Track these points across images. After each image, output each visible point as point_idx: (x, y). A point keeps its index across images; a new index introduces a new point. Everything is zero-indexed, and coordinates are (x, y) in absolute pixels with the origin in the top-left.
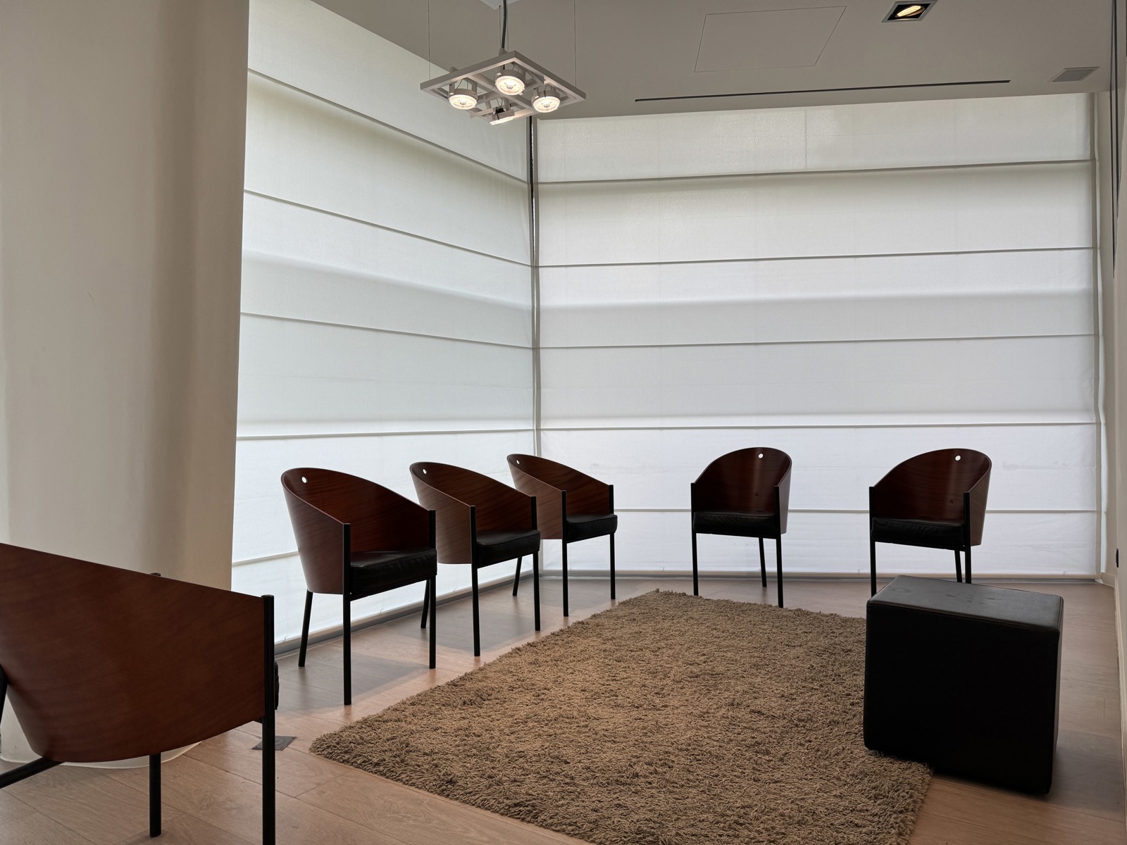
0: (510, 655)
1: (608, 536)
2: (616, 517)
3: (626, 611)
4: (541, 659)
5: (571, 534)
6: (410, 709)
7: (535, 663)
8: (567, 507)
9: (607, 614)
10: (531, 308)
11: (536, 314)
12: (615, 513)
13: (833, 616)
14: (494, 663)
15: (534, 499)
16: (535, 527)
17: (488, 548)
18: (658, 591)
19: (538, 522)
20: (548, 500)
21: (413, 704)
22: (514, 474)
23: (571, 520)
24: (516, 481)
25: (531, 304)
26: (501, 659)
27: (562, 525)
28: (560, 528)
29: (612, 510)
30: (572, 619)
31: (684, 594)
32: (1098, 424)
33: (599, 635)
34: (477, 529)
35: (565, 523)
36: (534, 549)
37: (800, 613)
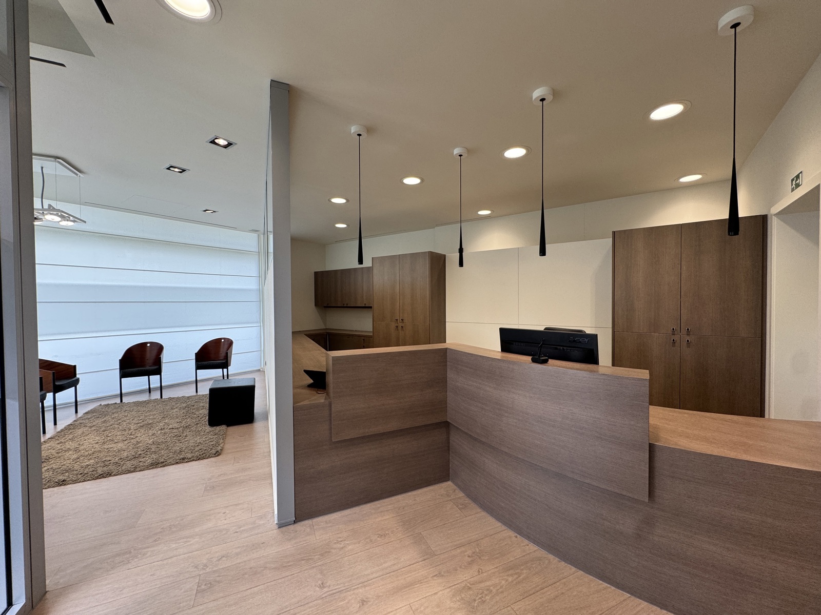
1: (74, 387)
2: (78, 378)
5: (57, 389)
8: (55, 378)
13: (183, 397)
23: (57, 384)
28: (53, 388)
29: (75, 375)
31: (116, 403)
32: (261, 326)
35: (55, 386)
37: (170, 399)
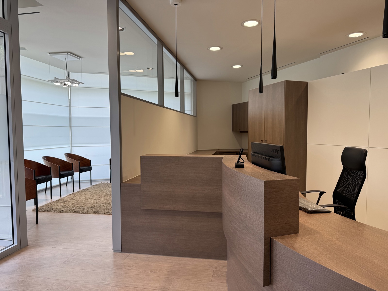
0: (69, 195)
1: (90, 171)
2: (92, 167)
3: (94, 187)
4: (75, 195)
5: (81, 171)
6: (50, 204)
7: (74, 196)
8: (80, 165)
9: (90, 188)
10: (69, 117)
11: (70, 119)
12: (91, 166)
14: (65, 197)
15: (72, 164)
16: (73, 170)
17: (63, 174)
18: (102, 183)
19: (73, 169)
20: (75, 164)
21: (50, 203)
22: (66, 158)
23: (81, 168)
24: (67, 160)
25: (69, 116)
26: (67, 196)
27: (79, 169)
28: (78, 170)
29: (91, 165)
30: (81, 189)
31: (108, 183)
33: (88, 191)
34: (60, 170)
35: (80, 169)
36: (72, 174)
